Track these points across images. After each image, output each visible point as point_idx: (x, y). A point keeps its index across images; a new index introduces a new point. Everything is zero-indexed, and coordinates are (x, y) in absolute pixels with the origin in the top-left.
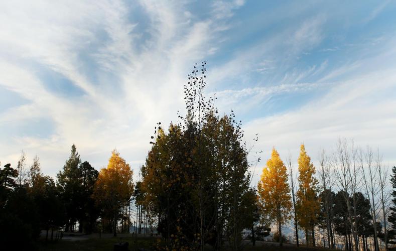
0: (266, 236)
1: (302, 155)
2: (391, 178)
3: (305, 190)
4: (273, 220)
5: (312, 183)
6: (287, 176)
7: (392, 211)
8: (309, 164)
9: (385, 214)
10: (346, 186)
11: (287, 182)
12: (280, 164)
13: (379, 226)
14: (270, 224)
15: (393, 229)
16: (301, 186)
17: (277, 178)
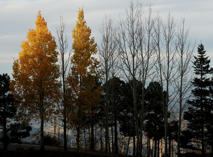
0: (24, 137)
1: (79, 26)
2: (195, 60)
3: (79, 76)
4: (34, 115)
5: (90, 66)
6: (56, 54)
7: (190, 105)
8: (89, 39)
9: (181, 110)
10: (134, 70)
11: (57, 63)
12: (48, 37)
13: (176, 125)
14: (29, 120)
15: (188, 129)
16: (73, 69)
17: (41, 57)
